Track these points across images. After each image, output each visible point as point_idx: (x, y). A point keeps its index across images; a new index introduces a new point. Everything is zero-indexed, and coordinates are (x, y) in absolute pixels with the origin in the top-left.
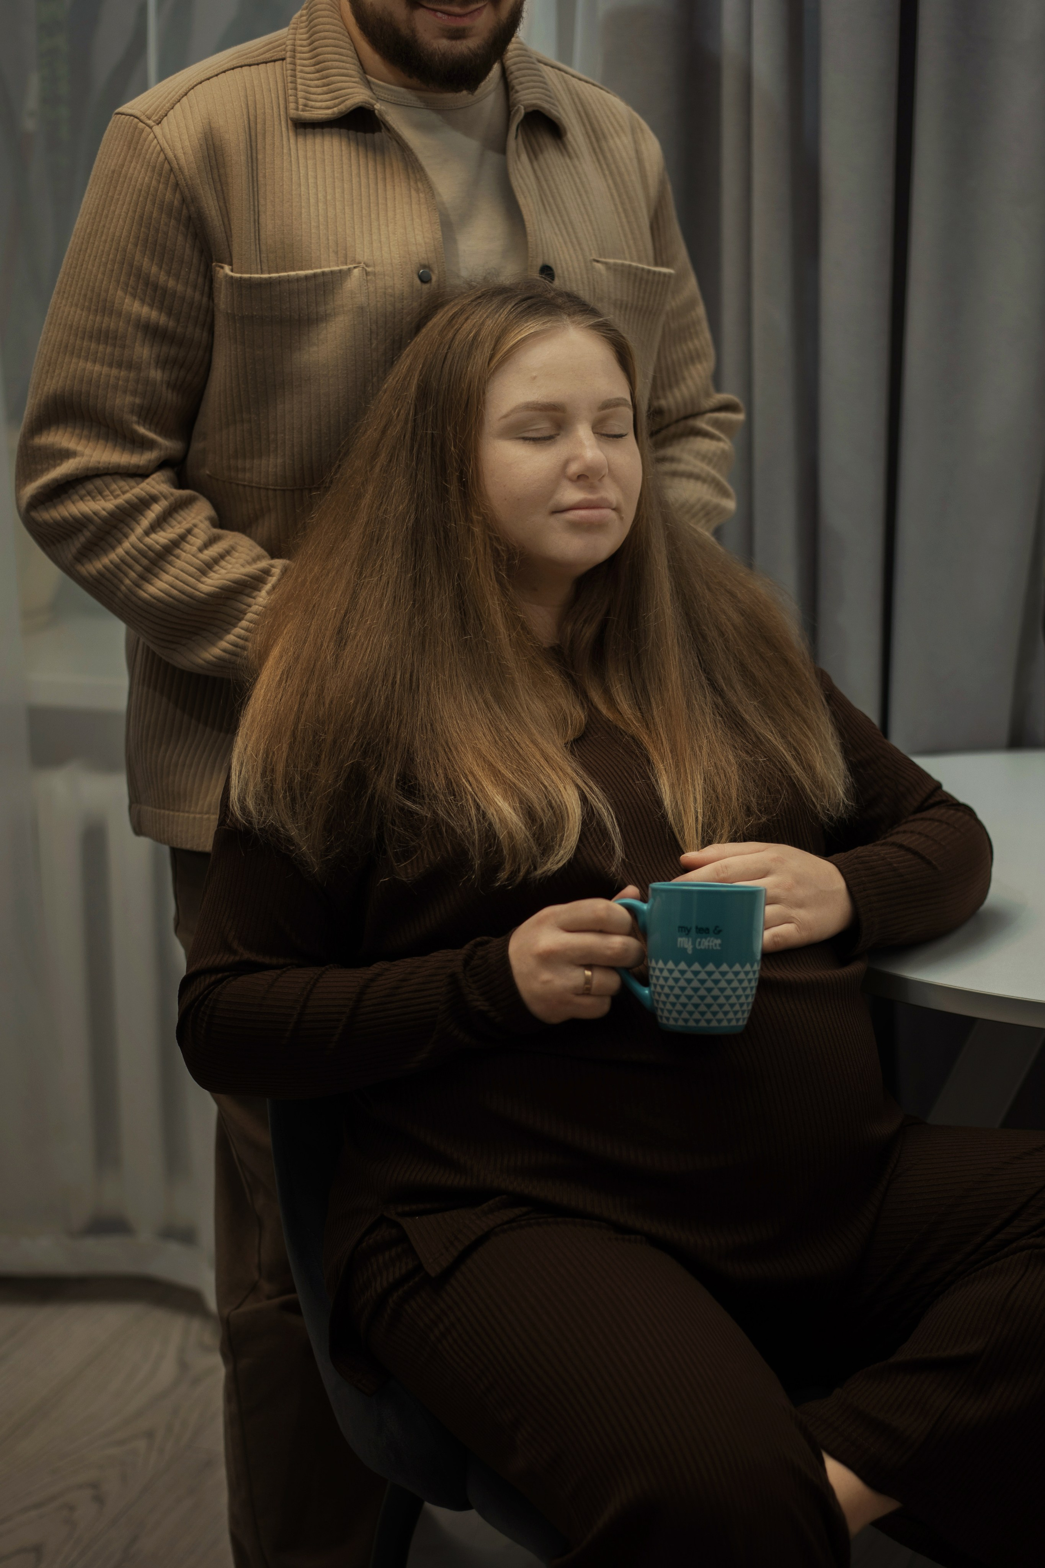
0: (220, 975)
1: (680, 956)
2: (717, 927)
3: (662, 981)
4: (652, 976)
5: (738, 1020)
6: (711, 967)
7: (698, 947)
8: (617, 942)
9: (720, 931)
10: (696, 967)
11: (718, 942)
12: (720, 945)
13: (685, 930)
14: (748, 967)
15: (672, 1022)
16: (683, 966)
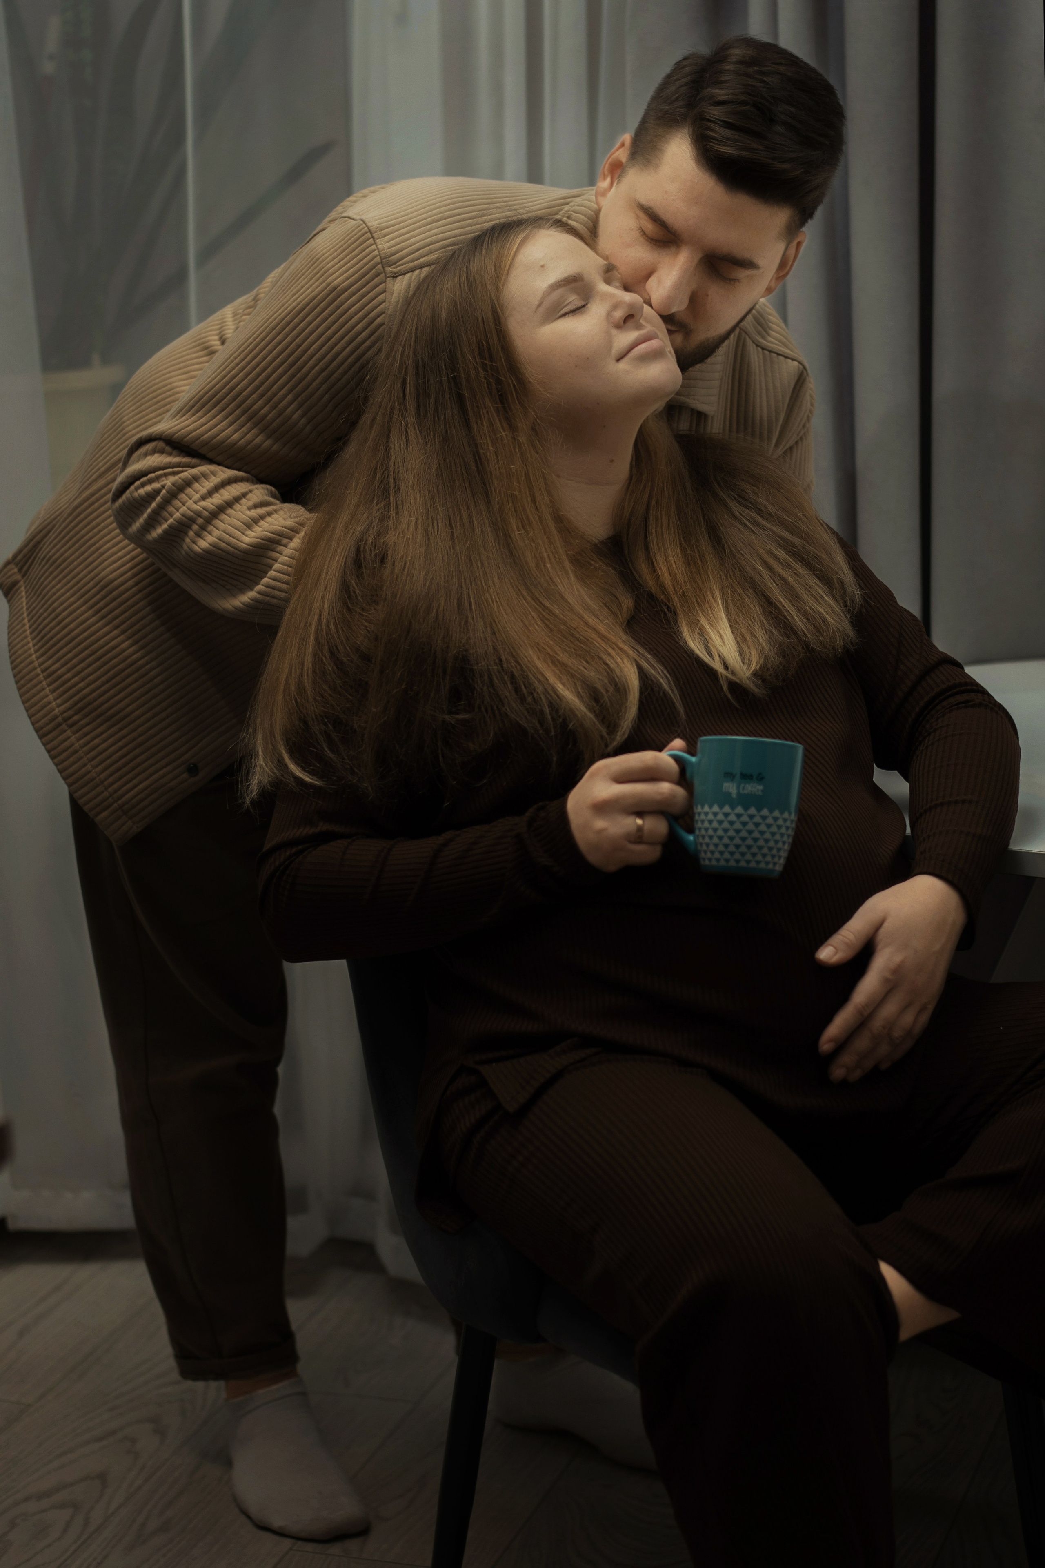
0: (301, 847)
1: (725, 799)
2: (760, 774)
3: (706, 824)
4: (697, 821)
5: (775, 864)
6: (752, 811)
7: (742, 792)
8: (666, 787)
9: (762, 778)
10: (739, 810)
11: (760, 787)
12: (762, 791)
13: (730, 776)
14: (786, 815)
15: (714, 863)
16: (727, 809)
